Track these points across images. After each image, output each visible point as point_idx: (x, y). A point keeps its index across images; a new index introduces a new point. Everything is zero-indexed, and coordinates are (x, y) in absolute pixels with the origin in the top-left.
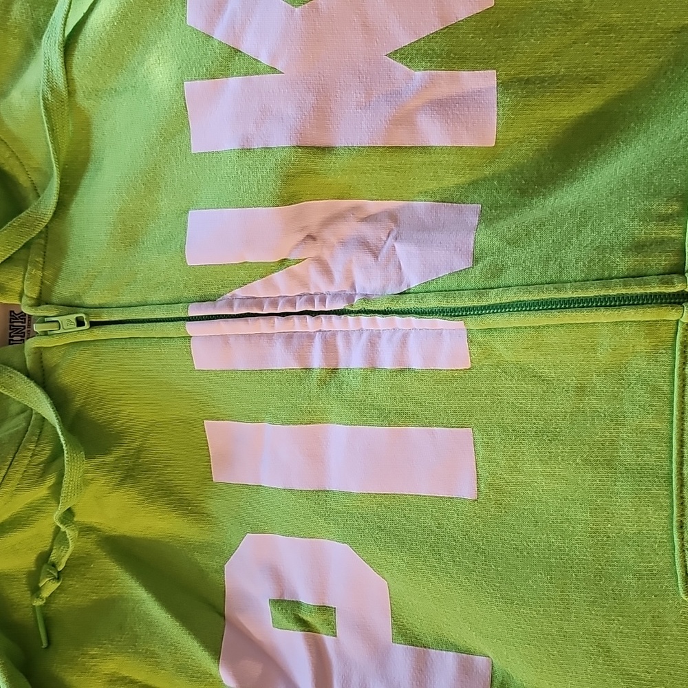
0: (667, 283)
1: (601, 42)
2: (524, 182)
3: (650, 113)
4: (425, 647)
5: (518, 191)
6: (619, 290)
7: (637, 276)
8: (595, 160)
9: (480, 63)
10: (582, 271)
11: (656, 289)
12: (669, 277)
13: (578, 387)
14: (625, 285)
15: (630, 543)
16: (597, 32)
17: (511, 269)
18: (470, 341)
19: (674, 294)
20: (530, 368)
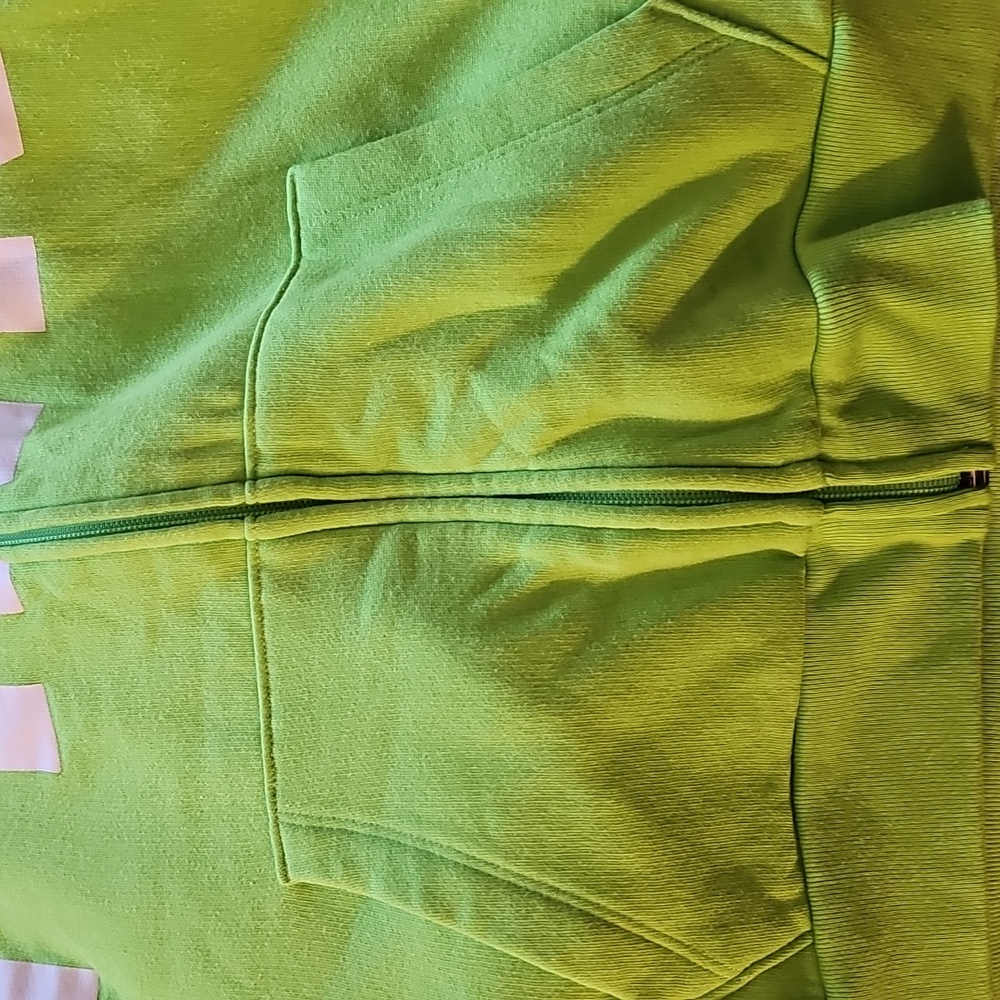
0: (222, 496)
1: (163, 201)
2: (90, 377)
3: (238, 286)
4: (27, 961)
5: (83, 389)
6: (165, 508)
7: (189, 488)
8: (175, 348)
9: (11, 227)
10: (123, 485)
11: (209, 504)
12: (224, 487)
13: (147, 628)
14: (173, 501)
15: (225, 817)
16: (157, 189)
17: (48, 483)
18: (13, 579)
19: (230, 508)
20: (89, 608)
